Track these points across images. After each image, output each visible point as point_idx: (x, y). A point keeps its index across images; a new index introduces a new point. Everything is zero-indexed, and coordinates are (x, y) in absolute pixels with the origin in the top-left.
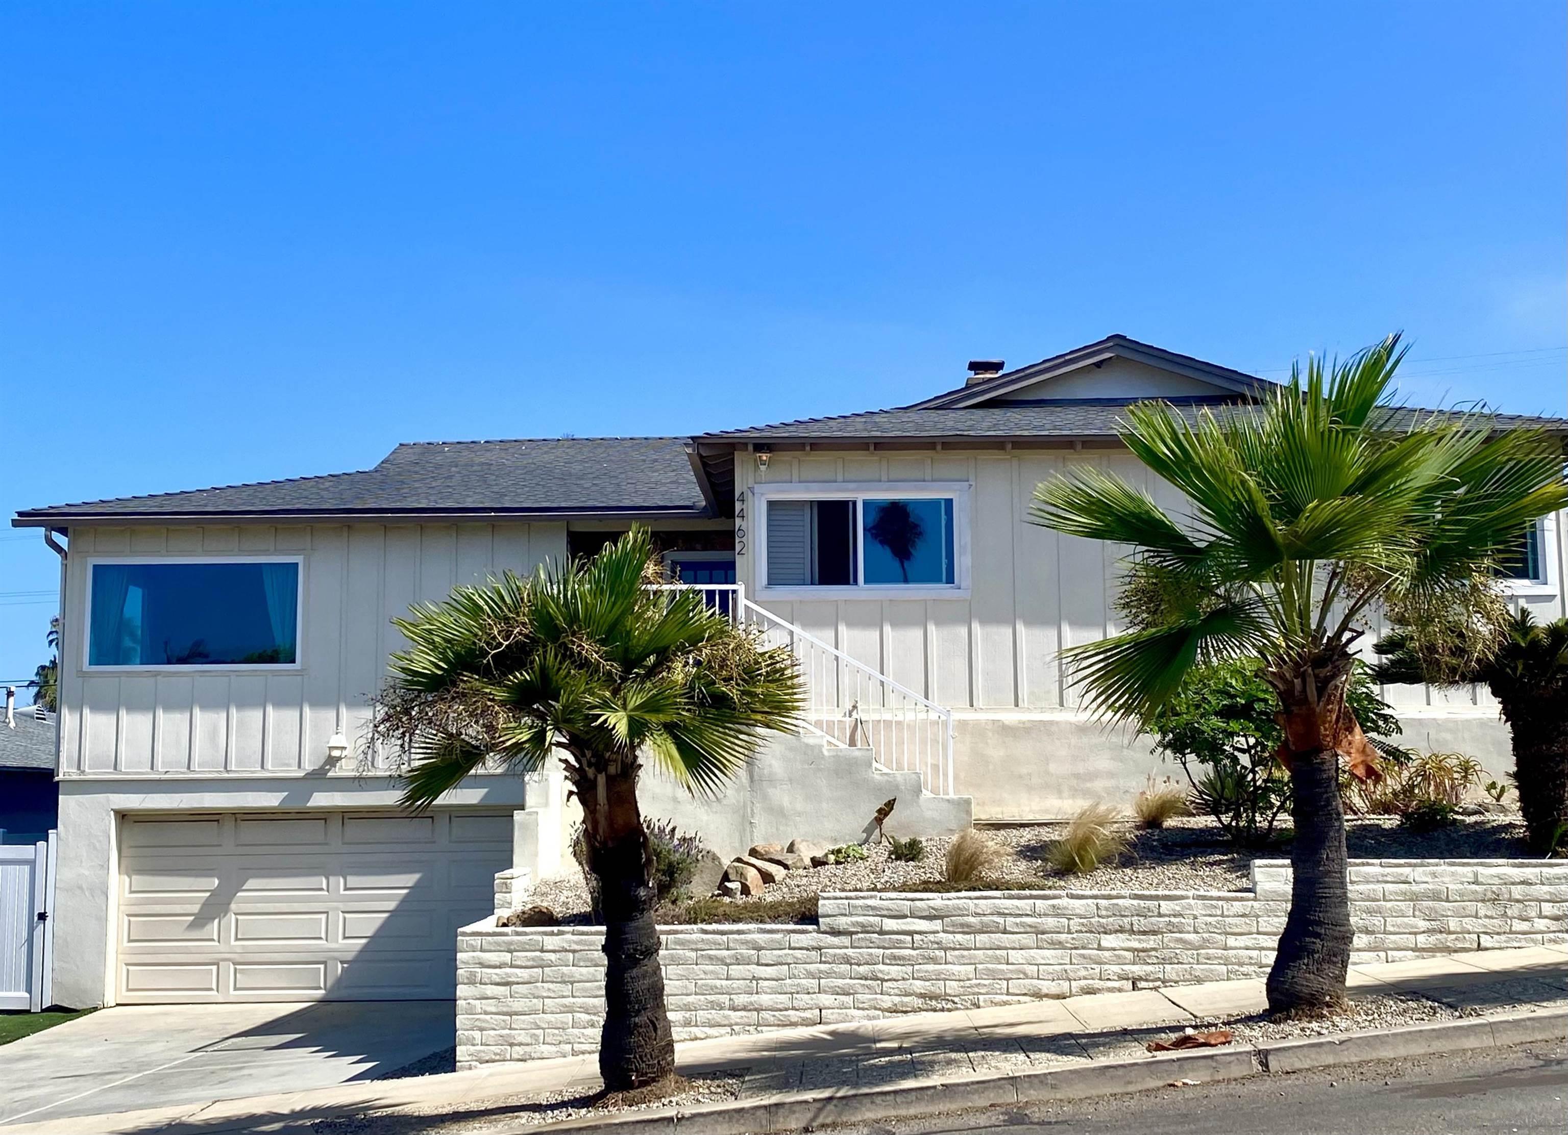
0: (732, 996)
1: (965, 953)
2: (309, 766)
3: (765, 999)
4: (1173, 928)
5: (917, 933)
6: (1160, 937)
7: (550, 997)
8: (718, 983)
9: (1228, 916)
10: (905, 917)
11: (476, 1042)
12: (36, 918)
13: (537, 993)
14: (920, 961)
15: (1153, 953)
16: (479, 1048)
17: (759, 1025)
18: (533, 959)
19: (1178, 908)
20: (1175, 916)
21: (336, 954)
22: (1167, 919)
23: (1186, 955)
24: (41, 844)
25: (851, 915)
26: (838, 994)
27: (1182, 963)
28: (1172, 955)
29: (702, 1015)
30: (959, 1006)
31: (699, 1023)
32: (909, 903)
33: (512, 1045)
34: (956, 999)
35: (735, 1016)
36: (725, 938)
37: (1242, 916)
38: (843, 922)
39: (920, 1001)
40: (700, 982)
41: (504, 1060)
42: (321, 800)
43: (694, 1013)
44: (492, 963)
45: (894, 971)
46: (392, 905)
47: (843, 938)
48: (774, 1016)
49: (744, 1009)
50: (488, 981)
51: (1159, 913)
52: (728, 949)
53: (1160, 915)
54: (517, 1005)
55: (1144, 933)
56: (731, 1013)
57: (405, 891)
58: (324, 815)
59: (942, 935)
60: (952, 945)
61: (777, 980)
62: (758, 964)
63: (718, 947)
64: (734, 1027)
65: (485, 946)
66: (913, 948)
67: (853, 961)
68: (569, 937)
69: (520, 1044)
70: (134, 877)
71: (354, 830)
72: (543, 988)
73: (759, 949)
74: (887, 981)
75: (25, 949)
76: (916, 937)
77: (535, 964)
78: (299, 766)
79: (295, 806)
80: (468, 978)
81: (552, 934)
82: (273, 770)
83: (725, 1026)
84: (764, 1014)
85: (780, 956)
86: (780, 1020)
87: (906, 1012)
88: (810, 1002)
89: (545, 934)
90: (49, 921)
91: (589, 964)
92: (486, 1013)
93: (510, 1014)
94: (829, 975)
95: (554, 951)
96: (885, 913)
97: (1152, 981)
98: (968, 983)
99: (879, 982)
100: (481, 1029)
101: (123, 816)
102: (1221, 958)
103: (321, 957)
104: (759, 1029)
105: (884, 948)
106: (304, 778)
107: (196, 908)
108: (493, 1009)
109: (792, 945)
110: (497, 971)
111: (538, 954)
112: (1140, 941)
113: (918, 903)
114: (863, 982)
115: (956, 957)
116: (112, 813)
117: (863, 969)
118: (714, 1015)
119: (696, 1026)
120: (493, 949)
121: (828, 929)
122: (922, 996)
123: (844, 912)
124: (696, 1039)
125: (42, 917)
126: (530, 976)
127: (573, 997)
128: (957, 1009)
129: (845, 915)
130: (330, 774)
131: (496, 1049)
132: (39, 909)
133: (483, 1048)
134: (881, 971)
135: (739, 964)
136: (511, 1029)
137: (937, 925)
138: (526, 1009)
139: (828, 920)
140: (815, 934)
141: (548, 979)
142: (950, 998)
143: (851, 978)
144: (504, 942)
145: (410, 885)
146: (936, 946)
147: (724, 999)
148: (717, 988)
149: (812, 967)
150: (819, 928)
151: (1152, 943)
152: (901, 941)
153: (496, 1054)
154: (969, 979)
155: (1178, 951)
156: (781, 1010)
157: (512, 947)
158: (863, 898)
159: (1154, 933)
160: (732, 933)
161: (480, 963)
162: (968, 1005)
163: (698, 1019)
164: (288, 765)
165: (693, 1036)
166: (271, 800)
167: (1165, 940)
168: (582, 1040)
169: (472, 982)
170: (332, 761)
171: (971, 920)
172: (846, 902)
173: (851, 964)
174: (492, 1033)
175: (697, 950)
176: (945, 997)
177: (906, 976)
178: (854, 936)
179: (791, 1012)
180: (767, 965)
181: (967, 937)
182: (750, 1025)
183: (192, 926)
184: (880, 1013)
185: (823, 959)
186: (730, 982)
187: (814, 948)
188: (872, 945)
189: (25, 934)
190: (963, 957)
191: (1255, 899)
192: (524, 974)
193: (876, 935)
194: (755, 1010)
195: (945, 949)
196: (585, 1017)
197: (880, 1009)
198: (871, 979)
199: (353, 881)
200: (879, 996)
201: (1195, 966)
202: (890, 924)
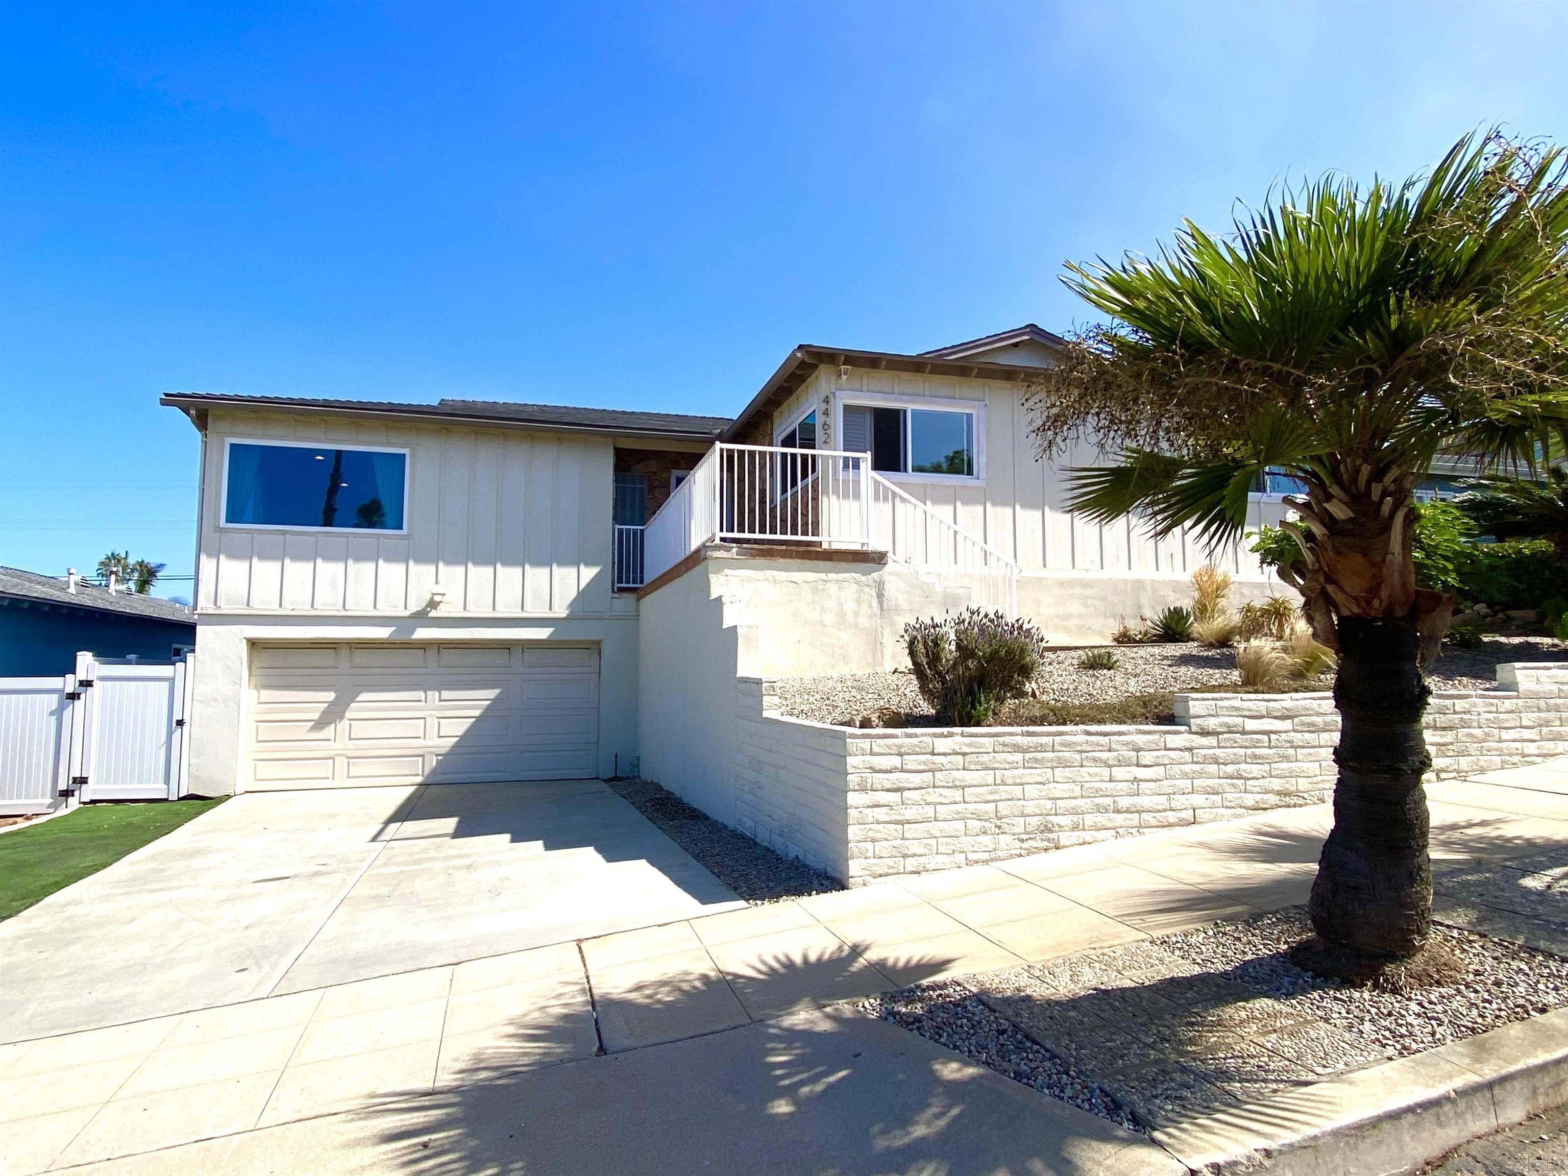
0: (1116, 799)
1: (1312, 751)
2: (414, 607)
3: (1145, 802)
4: (1465, 724)
5: (1272, 732)
6: (1455, 732)
7: (941, 804)
8: (1103, 785)
9: (1501, 713)
10: (1262, 717)
11: (868, 855)
12: (174, 724)
13: (929, 799)
14: (1276, 760)
15: (1450, 747)
16: (872, 861)
17: (1140, 827)
18: (924, 763)
19: (1467, 706)
20: (1465, 713)
21: (434, 750)
22: (1459, 716)
23: (1473, 748)
24: (180, 665)
25: (1217, 716)
26: (1208, 794)
27: (1471, 755)
28: (1464, 748)
29: (1089, 819)
30: (1308, 801)
31: (1086, 827)
32: (1265, 704)
33: (905, 856)
34: (1306, 795)
35: (1119, 819)
36: (1107, 738)
37: (1509, 712)
38: (1212, 723)
39: (1277, 798)
40: (1086, 785)
41: (898, 874)
42: (422, 633)
43: (1081, 816)
44: (883, 768)
45: (1255, 770)
46: (477, 713)
47: (1210, 738)
48: (1154, 817)
49: (1128, 811)
50: (879, 787)
51: (1454, 710)
52: (1110, 751)
53: (1455, 713)
54: (910, 813)
55: (1444, 729)
56: (1115, 815)
57: (489, 702)
58: (425, 645)
59: (1292, 734)
60: (1301, 744)
61: (1155, 781)
62: (1138, 765)
63: (1101, 748)
64: (1119, 830)
65: (876, 749)
66: (1270, 747)
67: (1221, 761)
68: (958, 739)
69: (914, 855)
70: (262, 691)
71: (448, 657)
72: (933, 796)
73: (1138, 750)
74: (1248, 779)
75: (163, 750)
76: (1273, 736)
77: (926, 768)
78: (406, 608)
79: (403, 637)
80: (859, 785)
81: (942, 736)
82: (384, 610)
83: (1110, 829)
84: (1145, 816)
85: (1158, 757)
86: (1159, 821)
87: (1265, 809)
88: (1185, 802)
89: (935, 735)
90: (186, 727)
91: (979, 767)
92: (878, 822)
93: (901, 823)
94: (1200, 775)
95: (945, 754)
96: (1247, 713)
97: (1450, 772)
98: (1315, 779)
99: (1243, 781)
100: (873, 841)
101: (253, 644)
102: (1496, 750)
103: (419, 752)
104: (1141, 830)
105: (1246, 747)
106: (409, 617)
107: (316, 716)
108: (886, 819)
109: (1168, 746)
110: (888, 775)
111: (929, 757)
112: (1441, 736)
113: (1272, 704)
114: (1229, 781)
115: (1304, 755)
116: (245, 641)
117: (1230, 769)
118: (1101, 819)
119: (1084, 830)
120: (883, 752)
121: (1199, 730)
122: (1279, 793)
123: (1212, 713)
124: (1084, 843)
125: (180, 723)
126: (922, 780)
127: (964, 802)
128: (1306, 804)
129: (1213, 716)
130: (431, 615)
131: (890, 862)
132: (177, 716)
133: (876, 861)
134: (1245, 771)
135: (1120, 766)
136: (903, 839)
137: (1287, 725)
138: (918, 817)
139: (1198, 721)
140: (1187, 736)
141: (940, 784)
142: (1301, 794)
143: (1219, 778)
144: (895, 745)
145: (492, 697)
146: (1289, 745)
147: (1108, 801)
148: (1102, 790)
149: (1188, 768)
150: (1190, 729)
151: (1449, 737)
152: (1259, 741)
153: (889, 867)
154: (1315, 776)
155: (1468, 744)
156: (1160, 811)
157: (903, 750)
158: (1227, 699)
159: (1451, 728)
160: (1113, 734)
161: (871, 768)
162: (1315, 799)
163: (1086, 823)
164: (397, 607)
165: (1081, 841)
166: (382, 633)
167: (1460, 735)
168: (976, 849)
169: (863, 788)
170: (433, 604)
171: (1315, 719)
172: (1213, 703)
173: (1219, 764)
174: (885, 843)
175: (1081, 752)
176: (1297, 794)
177: (1265, 774)
178: (1220, 736)
179: (1169, 813)
180: (1146, 766)
181: (1313, 735)
182: (1132, 828)
183: (313, 729)
184: (1244, 810)
185: (1195, 759)
186: (1112, 785)
187: (1187, 749)
188: (1235, 745)
189: (164, 738)
190: (1310, 754)
191: (1518, 697)
192: (916, 780)
193: (1238, 735)
194: (1137, 812)
195: (1296, 748)
196: (978, 824)
197: (1244, 807)
198: (1237, 778)
199: (446, 694)
200: (1243, 795)
201: (1480, 758)
202: (1251, 725)
